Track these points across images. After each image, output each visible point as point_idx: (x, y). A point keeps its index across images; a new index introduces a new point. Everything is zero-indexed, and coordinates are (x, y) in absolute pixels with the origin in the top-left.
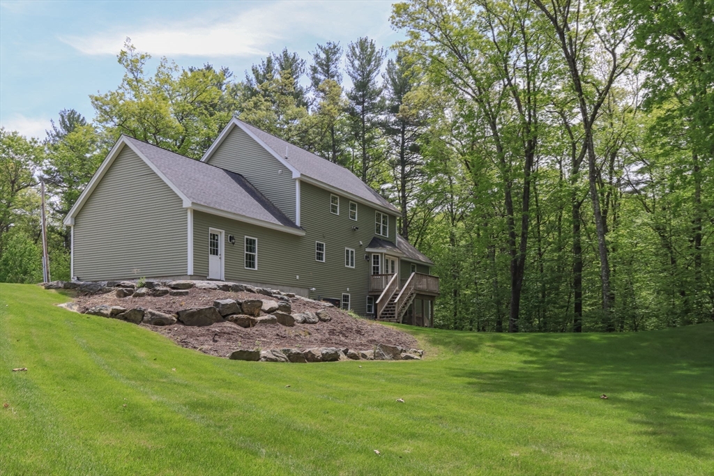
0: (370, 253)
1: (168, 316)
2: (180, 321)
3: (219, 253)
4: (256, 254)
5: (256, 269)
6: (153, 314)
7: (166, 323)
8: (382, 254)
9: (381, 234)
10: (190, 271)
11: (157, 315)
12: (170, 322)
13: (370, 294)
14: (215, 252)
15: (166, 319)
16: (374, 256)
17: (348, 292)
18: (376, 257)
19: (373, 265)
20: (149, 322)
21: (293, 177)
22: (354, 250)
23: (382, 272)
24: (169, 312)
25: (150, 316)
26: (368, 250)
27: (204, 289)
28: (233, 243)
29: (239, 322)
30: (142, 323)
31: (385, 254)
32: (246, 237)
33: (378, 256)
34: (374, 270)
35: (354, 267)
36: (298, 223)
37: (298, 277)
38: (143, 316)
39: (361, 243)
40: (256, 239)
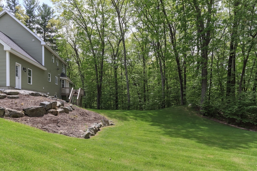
0: (61, 79)
1: (20, 112)
2: (26, 115)
3: (18, 76)
4: (31, 77)
5: (31, 84)
6: (11, 111)
7: (19, 116)
8: (65, 80)
9: (63, 72)
10: (8, 84)
11: (13, 112)
12: (21, 116)
13: (61, 95)
14: (17, 75)
15: (19, 114)
16: (62, 80)
17: (56, 94)
18: (63, 81)
19: (62, 84)
20: (9, 116)
21: (41, 44)
22: (57, 78)
23: (65, 86)
25: (8, 112)
26: (61, 78)
27: (25, 95)
29: (53, 113)
30: (5, 117)
32: (28, 68)
33: (64, 80)
34: (62, 85)
35: (57, 84)
36: (43, 64)
37: (44, 88)
38: (4, 112)
39: (59, 75)
40: (32, 70)
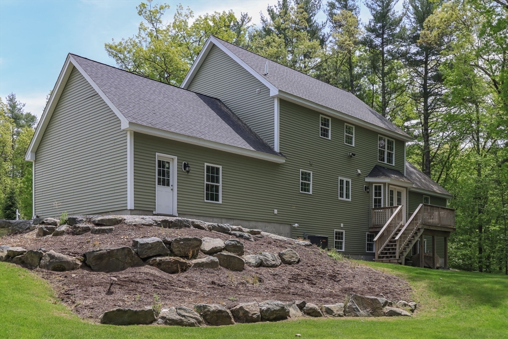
0: (371, 184)
1: (70, 259)
2: (86, 265)
3: (171, 183)
4: (220, 184)
5: (220, 202)
6: (52, 257)
7: (67, 267)
8: (385, 184)
9: (386, 162)
10: (130, 205)
11: (56, 258)
12: (73, 267)
13: (371, 230)
14: (165, 182)
15: (68, 262)
16: (376, 187)
17: (342, 228)
18: (378, 188)
19: (374, 197)
20: (46, 266)
21: (271, 95)
22: (350, 181)
23: (388, 205)
24: (75, 254)
25: (48, 259)
26: (368, 180)
27: (135, 225)
28: (188, 172)
29: (163, 266)
30: (38, 268)
31: (389, 184)
32: (206, 164)
33: (380, 187)
34: (375, 202)
35: (350, 200)
36: (277, 149)
37: (276, 211)
38: (41, 259)
39: (359, 171)
40: (220, 167)
